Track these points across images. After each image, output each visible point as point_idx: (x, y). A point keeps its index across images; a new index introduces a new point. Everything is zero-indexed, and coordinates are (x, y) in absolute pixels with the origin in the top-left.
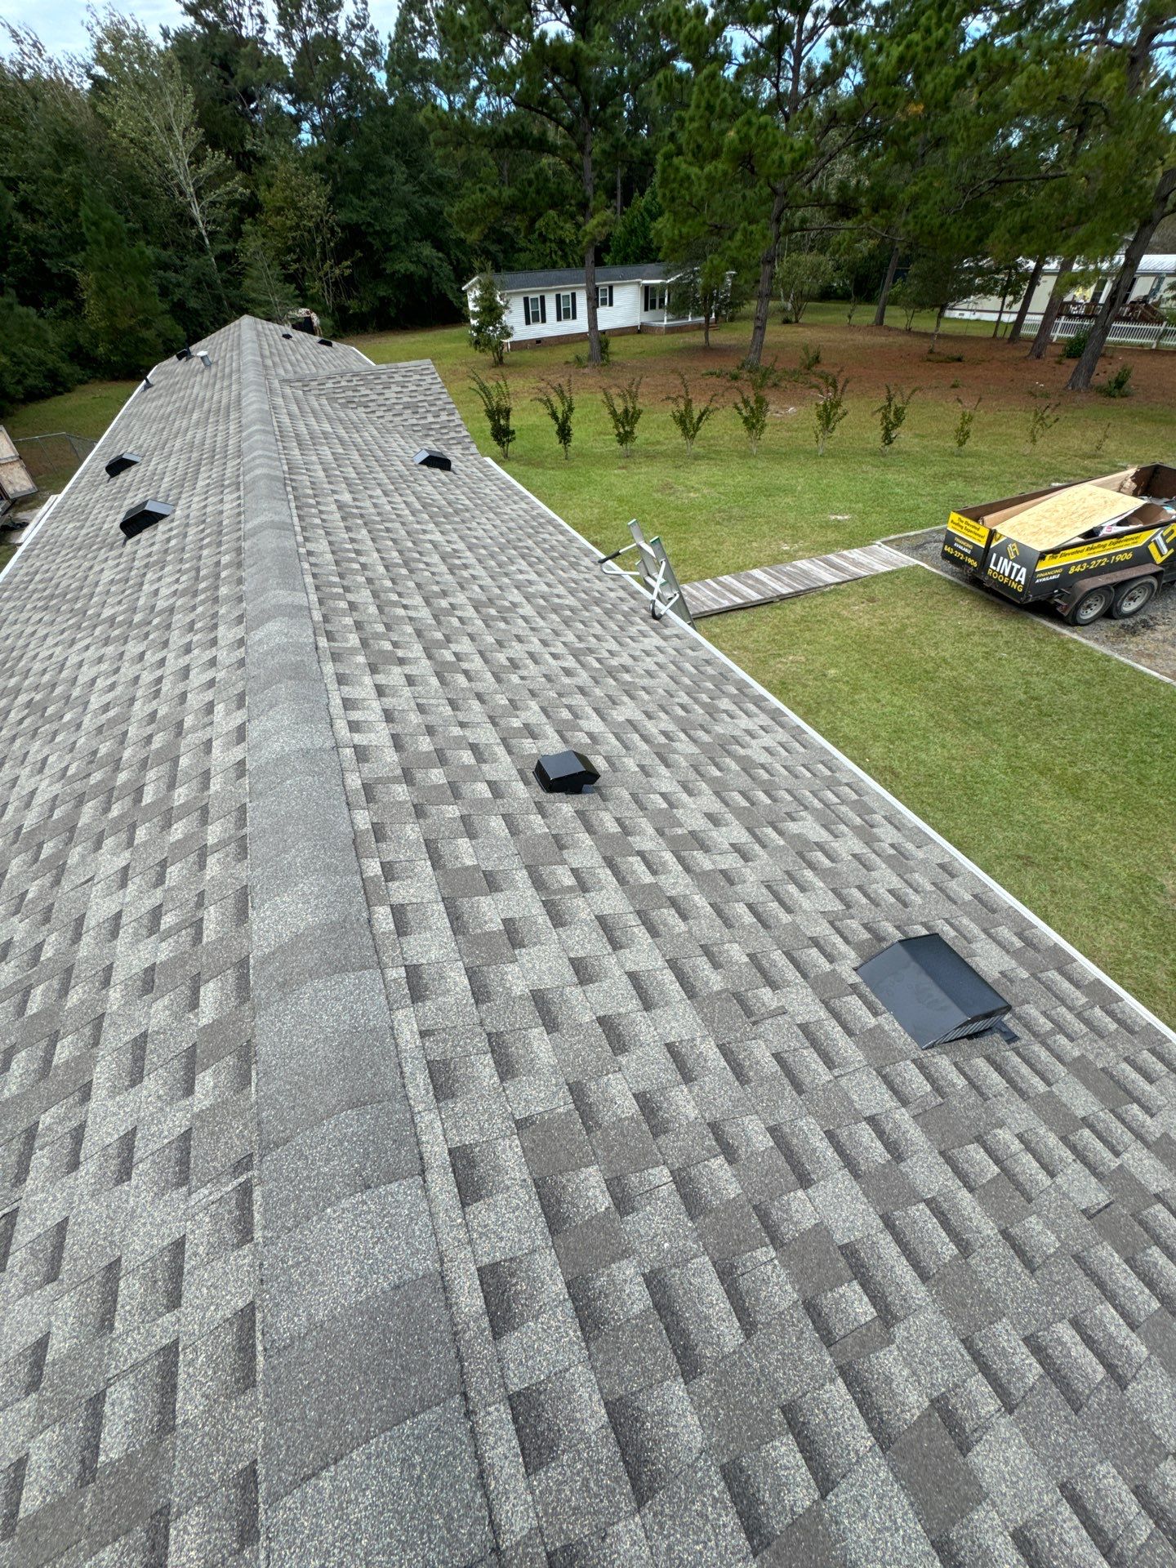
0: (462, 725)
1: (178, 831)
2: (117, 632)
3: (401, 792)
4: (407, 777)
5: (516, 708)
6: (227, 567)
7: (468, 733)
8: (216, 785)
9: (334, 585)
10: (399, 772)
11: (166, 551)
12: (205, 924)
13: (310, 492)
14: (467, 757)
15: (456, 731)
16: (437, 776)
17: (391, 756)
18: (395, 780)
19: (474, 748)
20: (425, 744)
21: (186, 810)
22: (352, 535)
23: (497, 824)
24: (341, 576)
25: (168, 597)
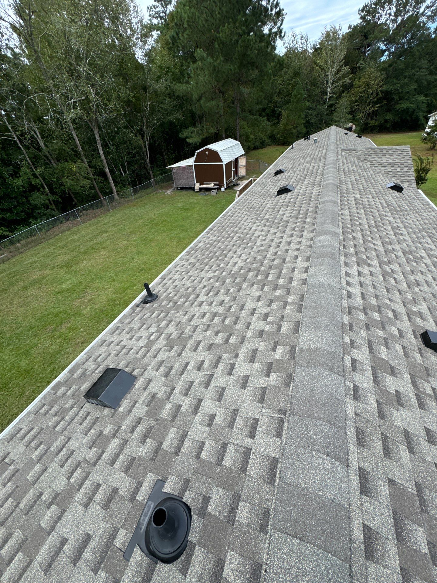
0: (390, 300)
1: (278, 293)
2: (268, 224)
3: (361, 316)
4: (365, 311)
5: (415, 302)
6: (310, 212)
7: (392, 304)
8: (294, 283)
9: (348, 228)
10: (362, 308)
11: (289, 202)
12: (282, 327)
13: (345, 192)
14: (390, 314)
15: (387, 301)
16: (376, 316)
17: (360, 300)
18: (360, 310)
19: (394, 311)
20: (373, 301)
21: (282, 287)
22: (358, 211)
23: (398, 348)
24: (352, 225)
25: (287, 217)
